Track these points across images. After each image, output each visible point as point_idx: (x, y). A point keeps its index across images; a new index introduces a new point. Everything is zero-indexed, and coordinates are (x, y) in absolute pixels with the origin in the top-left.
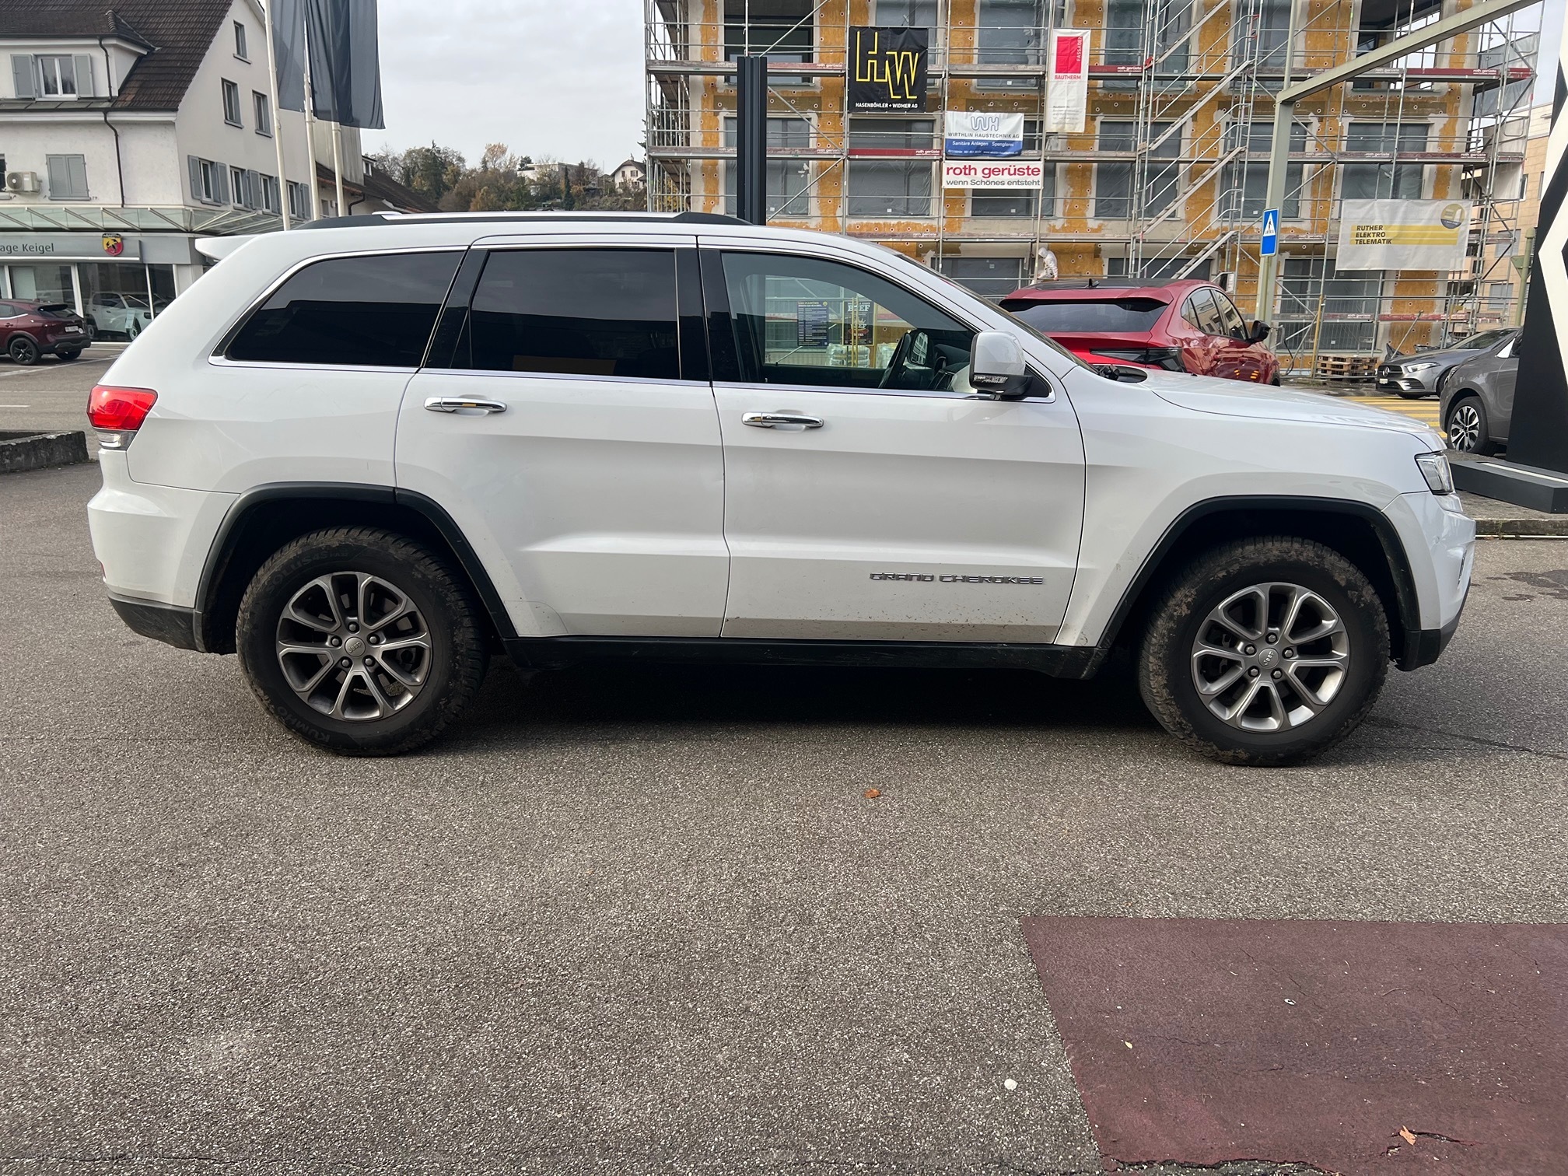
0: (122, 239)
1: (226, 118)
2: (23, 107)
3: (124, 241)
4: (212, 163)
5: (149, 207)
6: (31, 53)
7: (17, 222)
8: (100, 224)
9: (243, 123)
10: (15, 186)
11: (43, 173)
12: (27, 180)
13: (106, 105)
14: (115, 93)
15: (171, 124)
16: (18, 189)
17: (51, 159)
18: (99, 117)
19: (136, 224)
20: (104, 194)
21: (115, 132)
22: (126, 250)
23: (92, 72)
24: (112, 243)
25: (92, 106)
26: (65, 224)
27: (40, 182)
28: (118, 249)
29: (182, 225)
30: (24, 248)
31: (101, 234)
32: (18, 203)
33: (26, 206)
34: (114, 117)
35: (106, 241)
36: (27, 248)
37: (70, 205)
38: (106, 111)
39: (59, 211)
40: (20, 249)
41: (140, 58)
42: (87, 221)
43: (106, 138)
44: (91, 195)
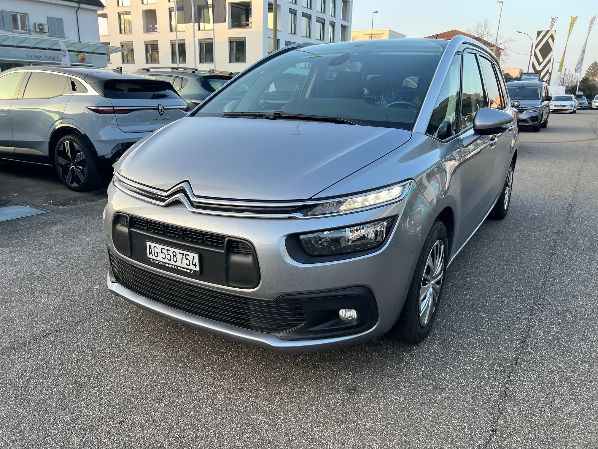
0: (85, 56)
8: (76, 49)
10: (41, 29)
12: (46, 27)
15: (96, 11)
16: (42, 31)
17: (49, 19)
18: (76, 5)
20: (71, 35)
21: (77, 11)
22: (87, 61)
24: (82, 57)
28: (84, 60)
30: (45, 57)
31: (77, 53)
32: (34, 36)
35: (79, 56)
36: (47, 57)
37: (58, 39)
38: (79, 3)
40: (43, 57)
43: (72, 13)
44: (65, 36)
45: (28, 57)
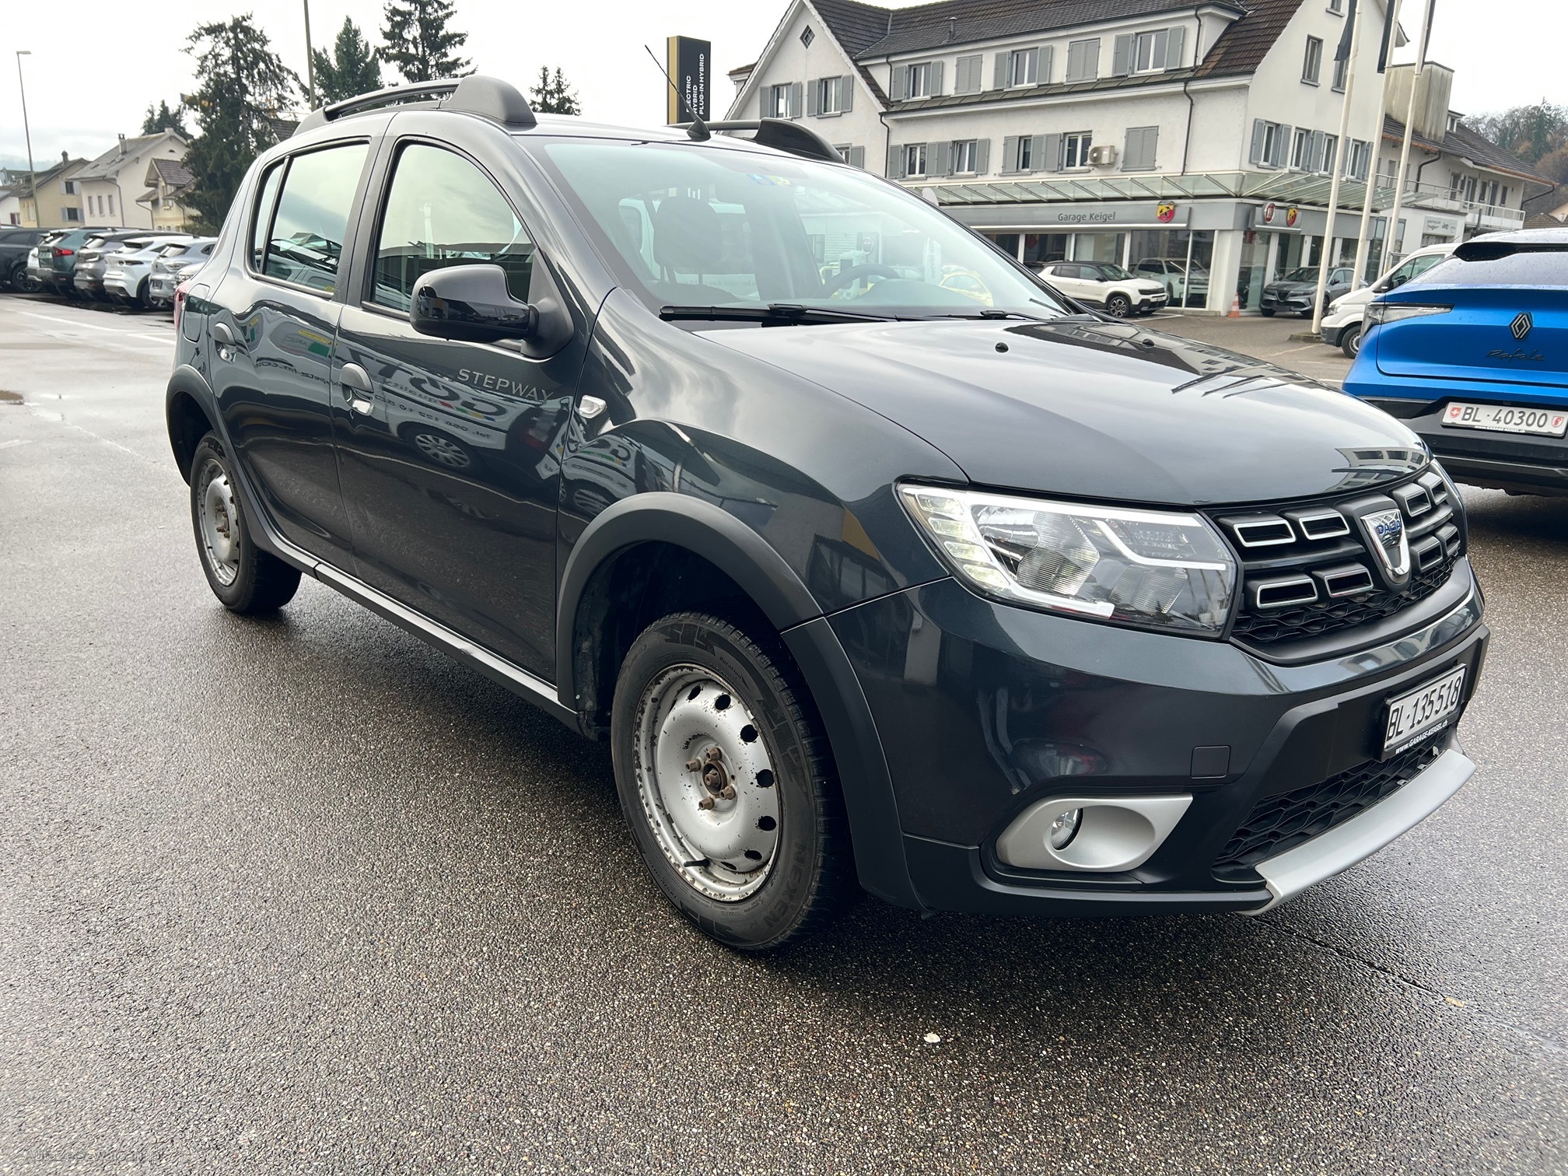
0: (1176, 206)
1: (1304, 78)
2: (1116, 85)
3: (1177, 209)
4: (1278, 125)
5: (1204, 174)
6: (1133, 31)
7: (1091, 192)
8: (1159, 193)
9: (1320, 81)
10: (1095, 160)
11: (1120, 146)
12: (1106, 153)
13: (1189, 75)
14: (1200, 62)
15: (1246, 87)
16: (1097, 163)
17: (1130, 132)
18: (1179, 87)
19: (1191, 191)
20: (1168, 162)
21: (1192, 101)
22: (1176, 216)
23: (1183, 44)
24: (1165, 210)
25: (1176, 77)
26: (1129, 193)
27: (1117, 154)
28: (1169, 216)
29: (1233, 190)
30: (1091, 217)
31: (1157, 202)
32: (1096, 175)
33: (1099, 178)
34: (1194, 86)
35: (1160, 208)
36: (1094, 217)
37: (1136, 175)
38: (1186, 81)
39: (1126, 182)
40: (1088, 217)
41: (1232, 23)
42: (1148, 189)
43: (1182, 108)
44: (1157, 164)
45: (1061, 220)
